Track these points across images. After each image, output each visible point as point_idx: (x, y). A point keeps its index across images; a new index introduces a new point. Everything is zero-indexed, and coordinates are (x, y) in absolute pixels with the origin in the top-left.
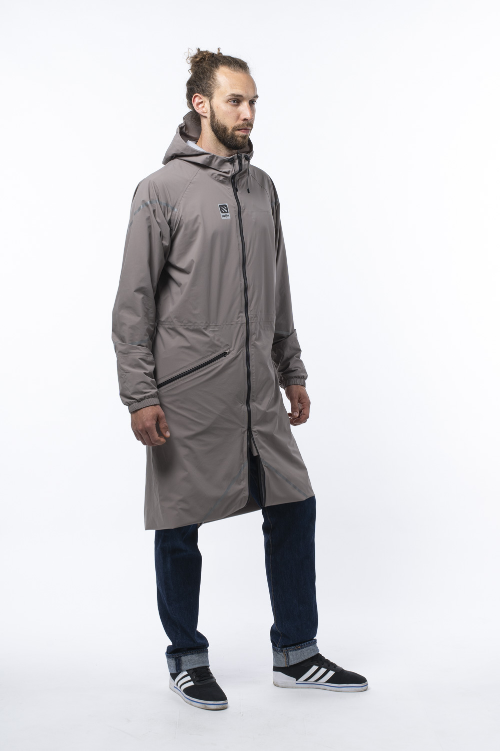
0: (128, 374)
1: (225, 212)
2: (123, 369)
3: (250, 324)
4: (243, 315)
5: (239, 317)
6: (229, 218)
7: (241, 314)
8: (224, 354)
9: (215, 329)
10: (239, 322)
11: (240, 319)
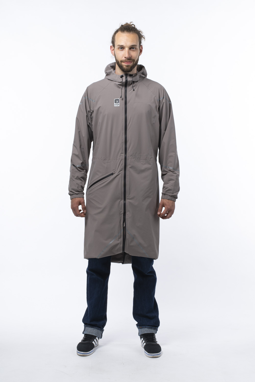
0: (74, 181)
1: (117, 103)
2: (72, 179)
3: (127, 160)
4: (124, 155)
5: (120, 156)
6: (119, 106)
7: (122, 154)
8: (112, 174)
9: (109, 161)
10: (121, 158)
11: (121, 157)
